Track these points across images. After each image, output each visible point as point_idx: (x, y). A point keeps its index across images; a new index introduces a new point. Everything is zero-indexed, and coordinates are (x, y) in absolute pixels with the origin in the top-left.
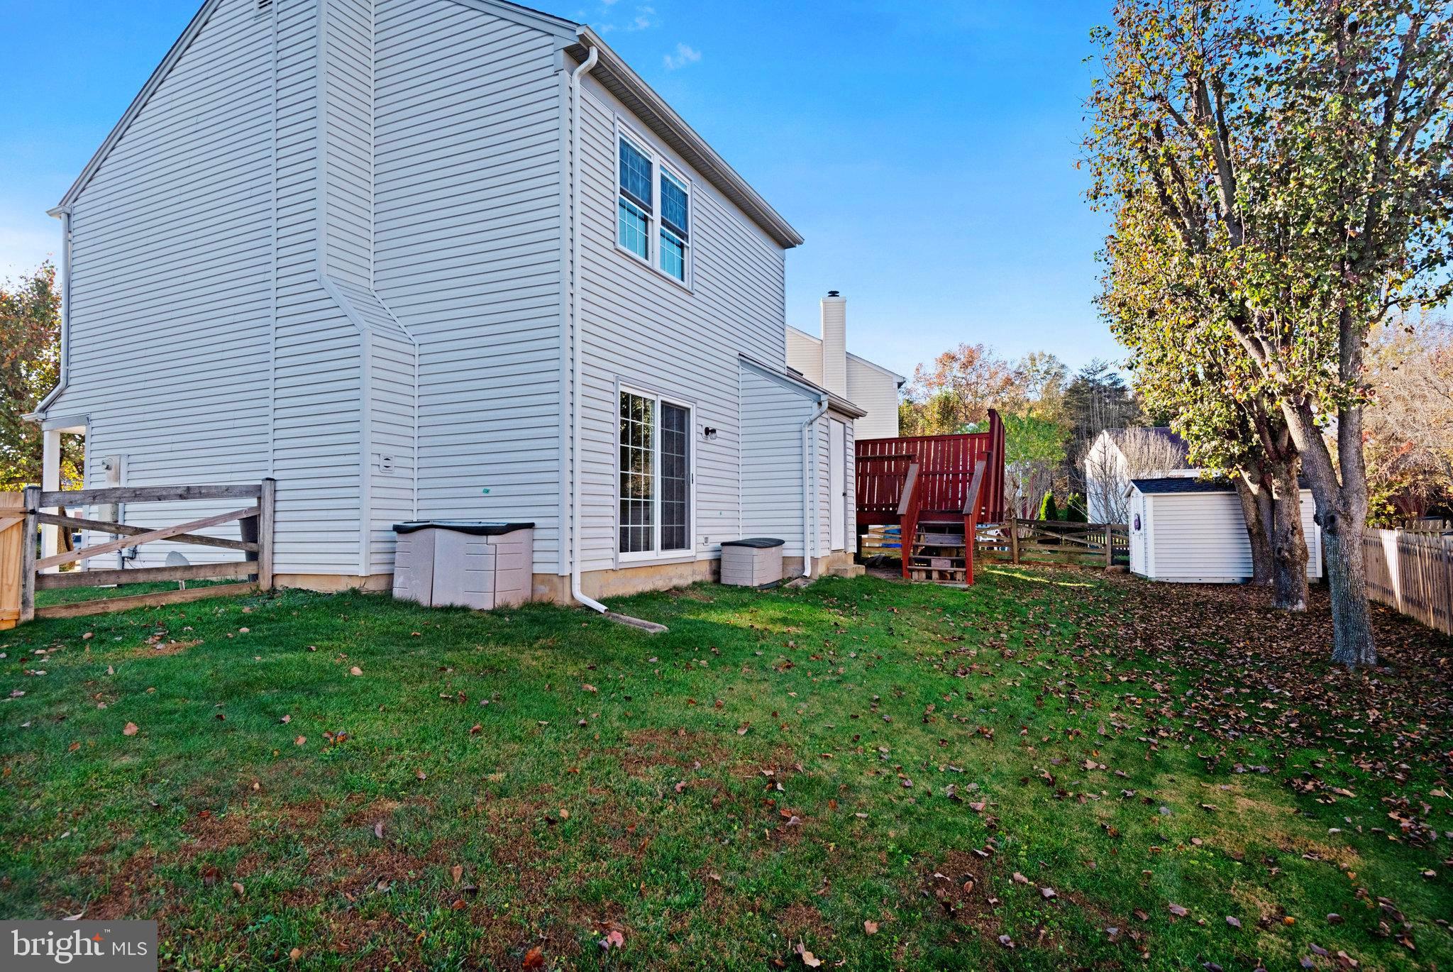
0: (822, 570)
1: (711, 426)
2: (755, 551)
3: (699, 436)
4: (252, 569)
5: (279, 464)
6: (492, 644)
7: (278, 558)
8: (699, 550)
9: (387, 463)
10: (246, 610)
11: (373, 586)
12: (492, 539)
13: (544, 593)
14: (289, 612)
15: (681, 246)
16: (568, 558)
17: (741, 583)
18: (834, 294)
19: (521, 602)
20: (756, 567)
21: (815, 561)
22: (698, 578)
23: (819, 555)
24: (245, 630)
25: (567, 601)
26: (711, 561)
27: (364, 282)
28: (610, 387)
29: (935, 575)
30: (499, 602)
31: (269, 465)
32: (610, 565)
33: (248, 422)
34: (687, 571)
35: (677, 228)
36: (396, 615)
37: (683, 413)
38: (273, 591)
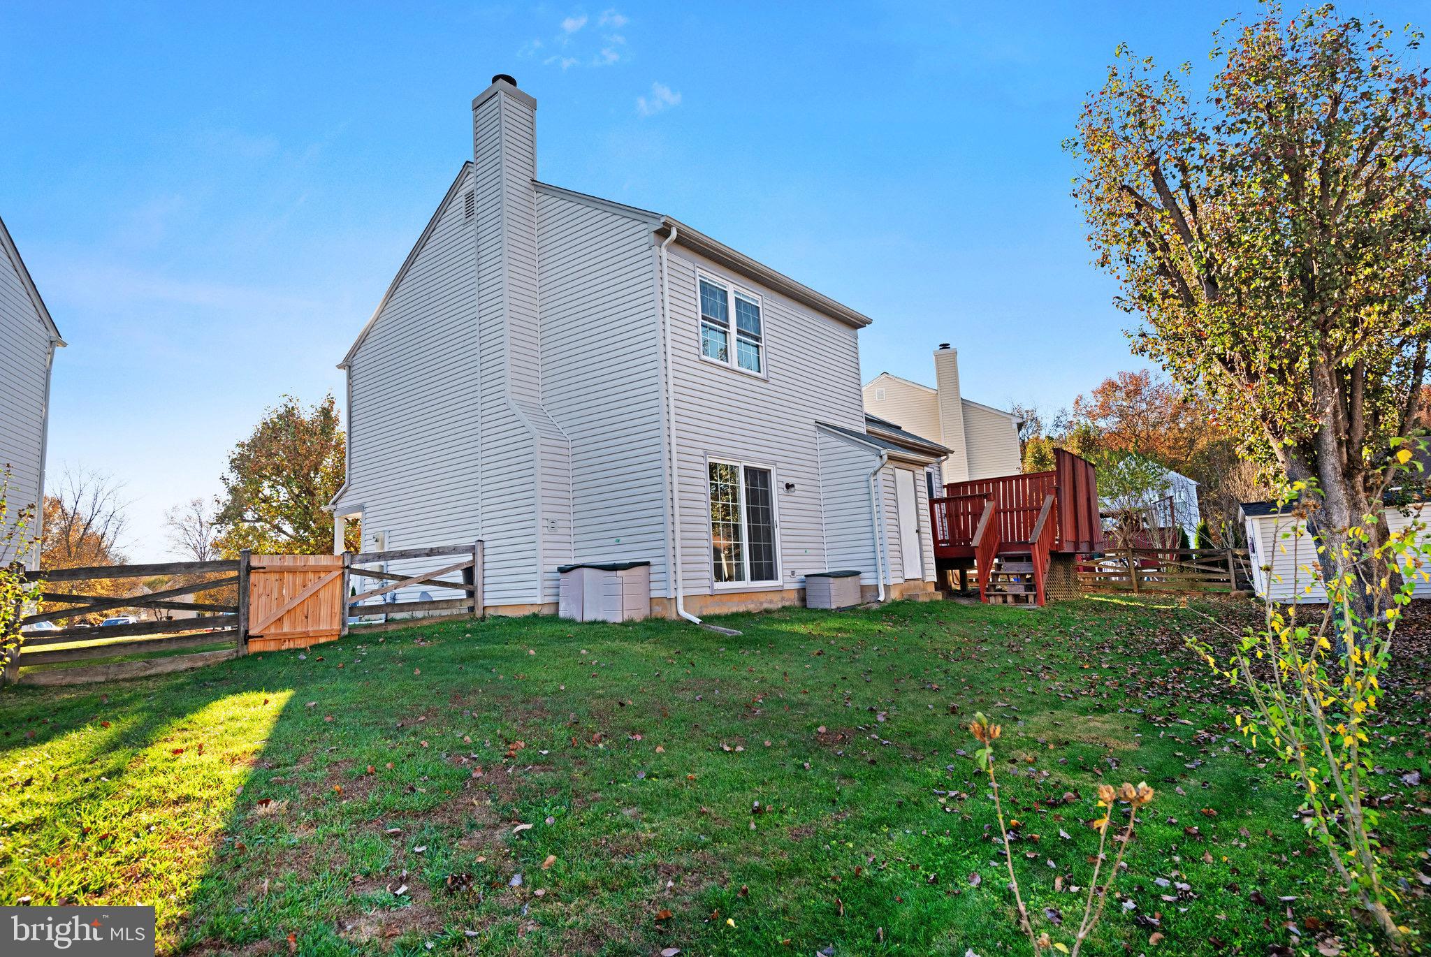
0: (895, 595)
1: (790, 481)
2: (831, 580)
3: (781, 491)
4: (470, 603)
5: (486, 530)
6: (617, 641)
7: (487, 595)
8: (786, 580)
9: (553, 525)
10: (469, 626)
11: (546, 611)
12: (620, 573)
13: (658, 611)
14: (494, 627)
15: (757, 346)
16: (673, 586)
17: (821, 607)
18: (945, 346)
19: (642, 618)
20: (833, 593)
21: (887, 587)
22: (787, 604)
23: (891, 582)
24: (468, 635)
25: (674, 616)
26: (799, 590)
27: (536, 401)
28: (701, 460)
29: (1010, 599)
30: (626, 617)
31: (479, 532)
32: (707, 591)
33: (464, 502)
34: (776, 597)
35: (751, 333)
36: (559, 627)
37: (765, 474)
38: (483, 618)
